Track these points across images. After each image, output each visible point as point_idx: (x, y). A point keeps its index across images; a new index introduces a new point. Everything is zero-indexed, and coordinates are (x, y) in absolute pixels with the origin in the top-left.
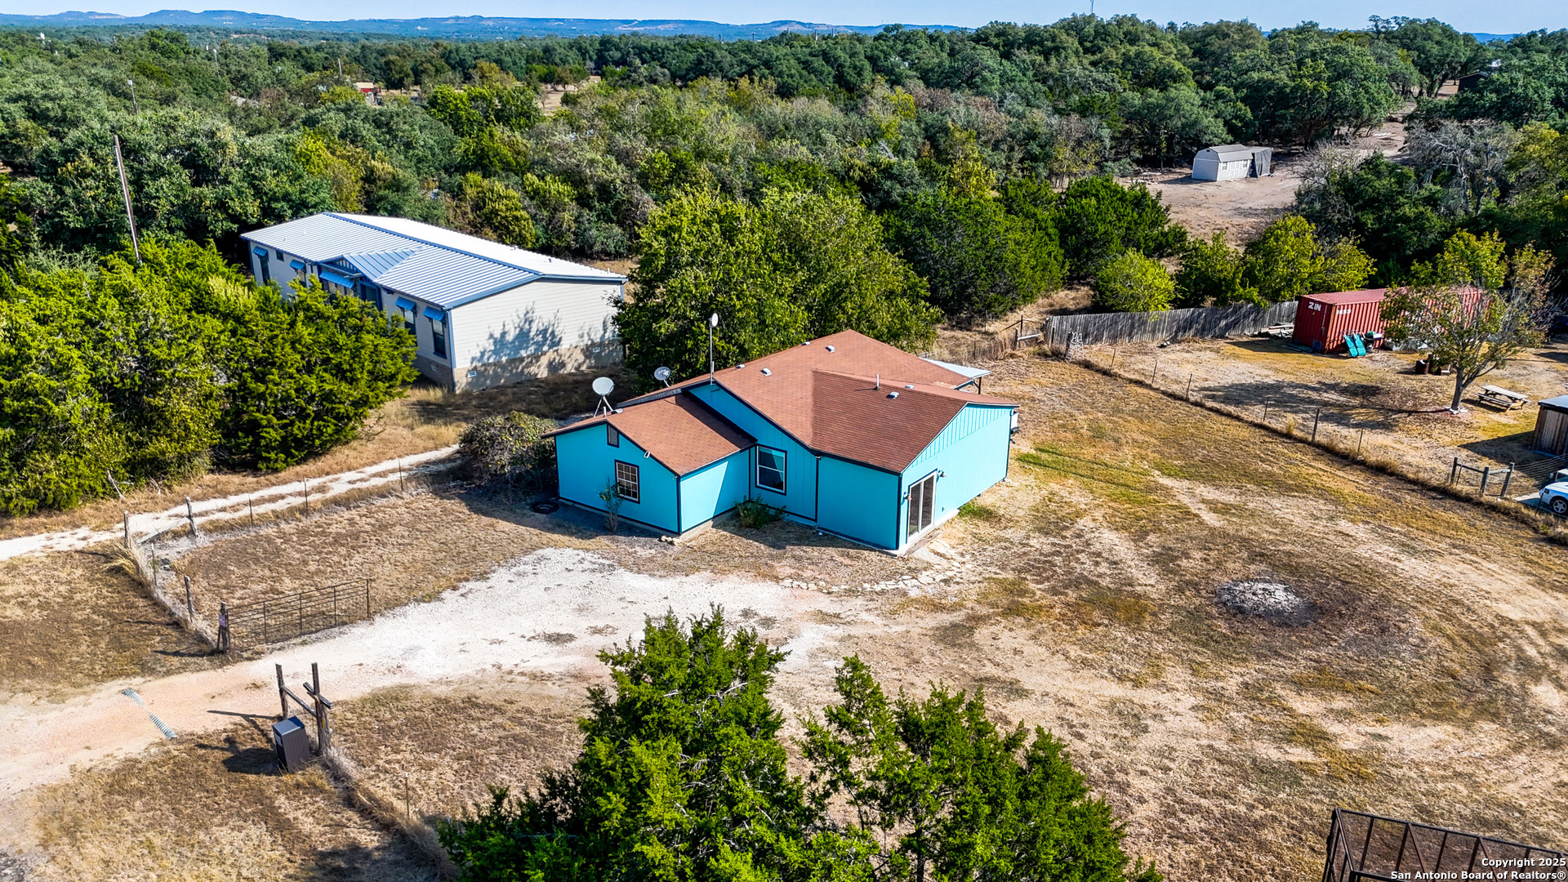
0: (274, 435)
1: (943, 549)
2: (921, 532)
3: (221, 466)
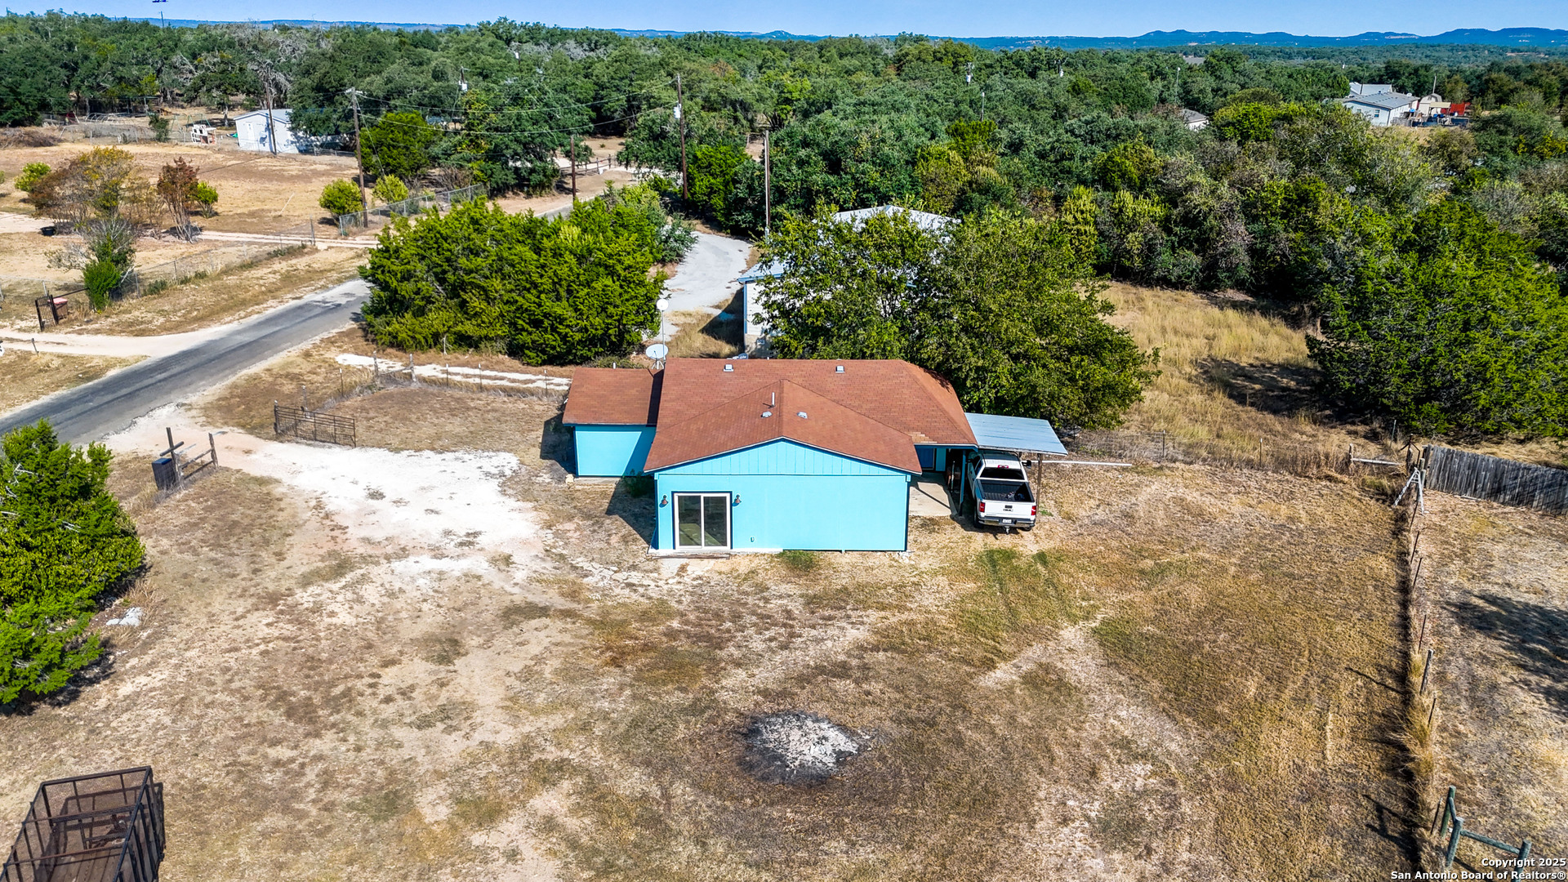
1: (697, 568)
2: (704, 549)
3: (510, 352)
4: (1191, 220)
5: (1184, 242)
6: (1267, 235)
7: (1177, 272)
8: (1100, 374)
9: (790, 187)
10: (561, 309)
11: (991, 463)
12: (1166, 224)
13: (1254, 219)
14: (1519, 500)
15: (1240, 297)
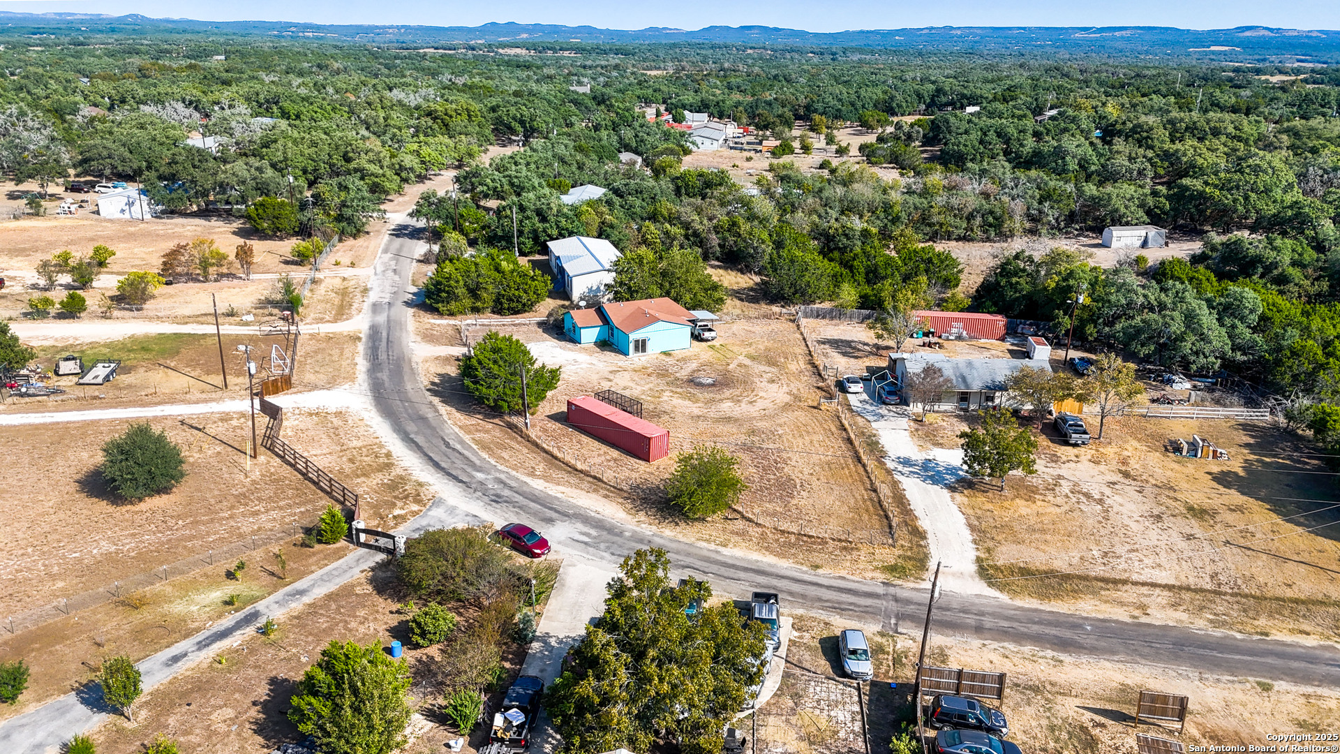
0: (506, 306)
1: (640, 359)
2: (640, 354)
3: (493, 312)
5: (694, 244)
6: (724, 239)
8: (715, 295)
11: (699, 324)
12: (686, 237)
13: (717, 233)
14: (824, 317)
15: (717, 263)
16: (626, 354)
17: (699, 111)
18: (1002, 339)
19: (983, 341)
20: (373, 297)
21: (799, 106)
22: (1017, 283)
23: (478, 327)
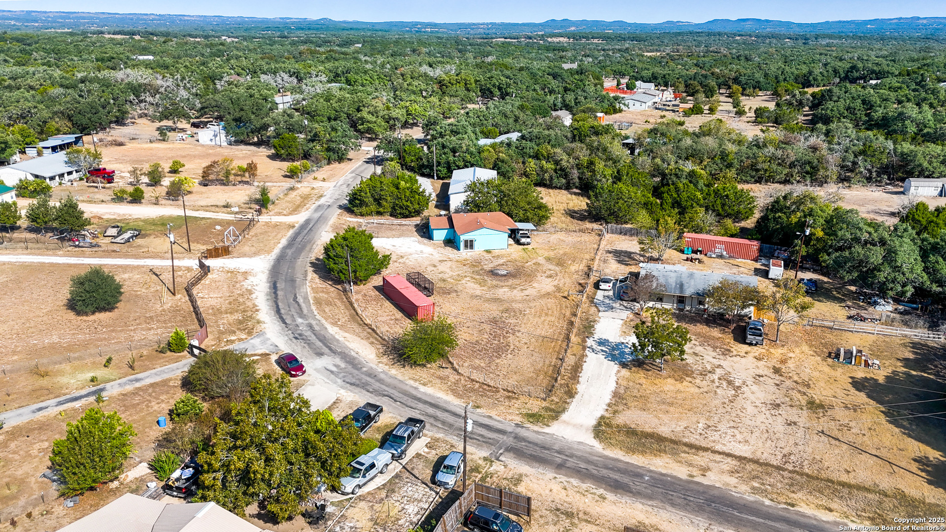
0: (399, 212)
1: (469, 254)
2: (469, 250)
3: (391, 215)
4: (562, 169)
5: (561, 176)
7: (559, 185)
8: (541, 213)
9: (443, 161)
10: (409, 204)
11: (521, 232)
12: (555, 171)
13: (579, 169)
14: (625, 234)
15: (577, 191)
16: (458, 249)
17: (650, 82)
18: (756, 260)
19: (740, 260)
20: (322, 201)
21: (729, 78)
22: (780, 217)
23: (375, 225)
